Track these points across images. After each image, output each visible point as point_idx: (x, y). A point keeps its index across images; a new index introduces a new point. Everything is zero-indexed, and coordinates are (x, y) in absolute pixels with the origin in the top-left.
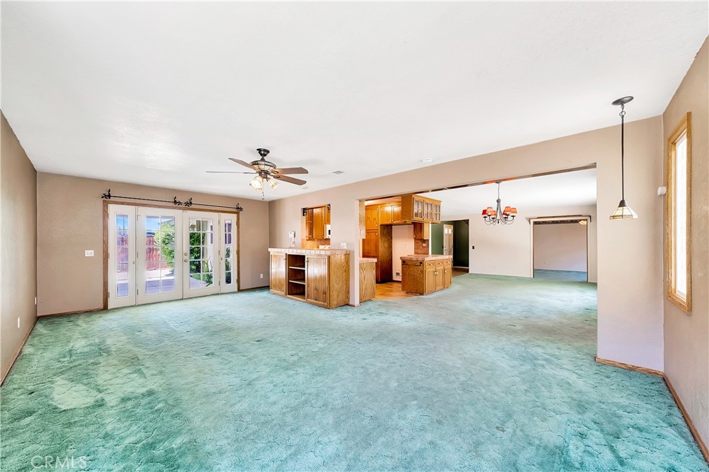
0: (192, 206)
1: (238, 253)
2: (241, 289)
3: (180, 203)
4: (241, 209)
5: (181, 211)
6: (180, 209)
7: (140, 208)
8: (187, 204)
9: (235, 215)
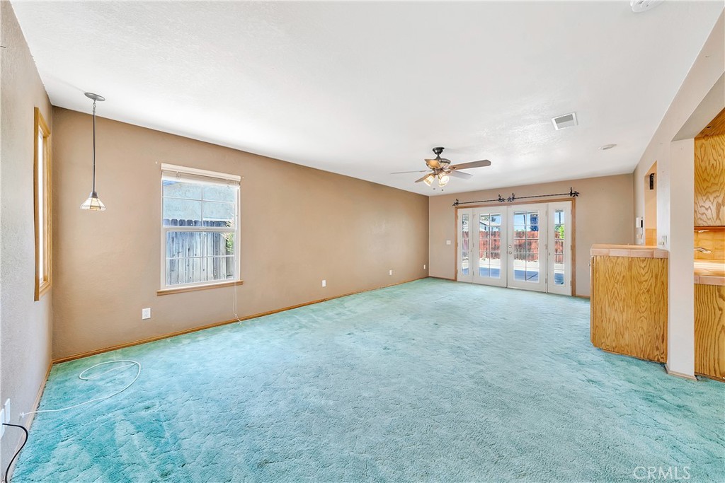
0: (516, 201)
1: (573, 248)
2: (577, 294)
3: (503, 200)
4: (576, 194)
5: (505, 207)
6: (505, 205)
7: (475, 209)
8: (509, 199)
9: (569, 203)
